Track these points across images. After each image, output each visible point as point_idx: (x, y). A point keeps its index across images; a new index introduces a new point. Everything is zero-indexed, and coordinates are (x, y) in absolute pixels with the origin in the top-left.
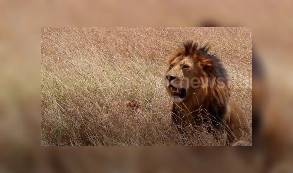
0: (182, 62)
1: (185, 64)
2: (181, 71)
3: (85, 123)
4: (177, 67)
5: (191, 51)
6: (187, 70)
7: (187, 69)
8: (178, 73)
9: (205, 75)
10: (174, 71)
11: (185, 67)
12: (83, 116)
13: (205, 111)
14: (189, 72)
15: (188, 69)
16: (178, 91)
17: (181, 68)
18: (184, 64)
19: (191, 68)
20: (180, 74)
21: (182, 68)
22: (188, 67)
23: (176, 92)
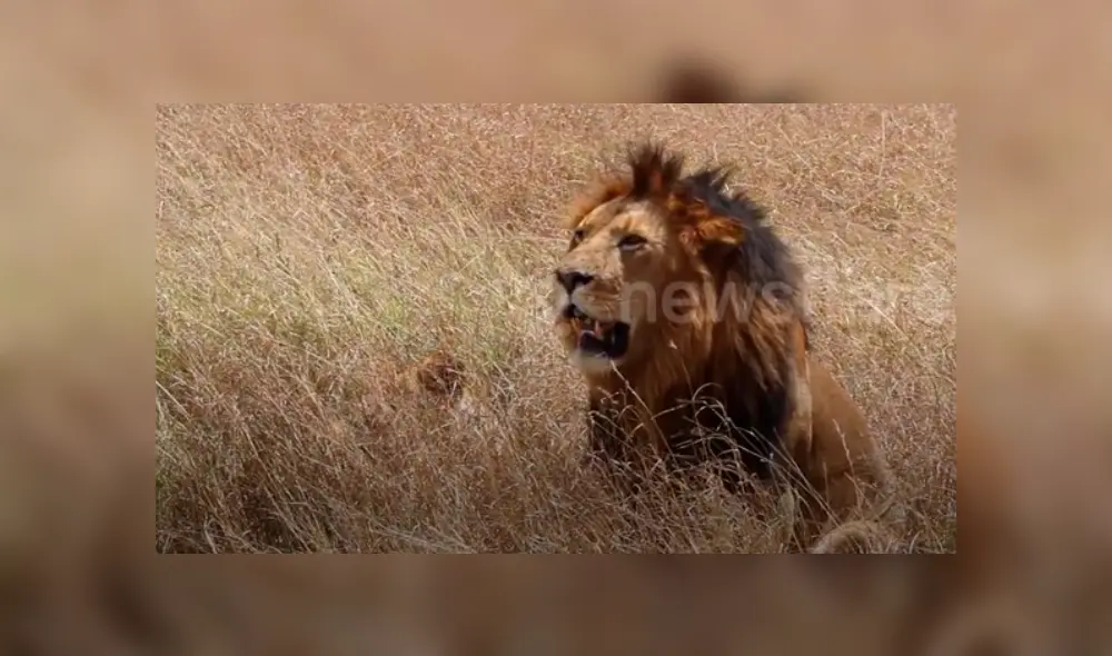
0: (620, 221)
1: (631, 229)
2: (617, 253)
3: (260, 454)
4: (598, 240)
5: (656, 181)
6: (639, 253)
7: (638, 249)
8: (601, 264)
9: (705, 278)
10: (588, 252)
11: (629, 240)
12: (252, 431)
13: (719, 410)
14: (647, 259)
15: (641, 248)
16: (597, 332)
17: (615, 243)
18: (626, 227)
19: (653, 244)
20: (611, 266)
21: (620, 245)
22: (643, 240)
23: (592, 332)
